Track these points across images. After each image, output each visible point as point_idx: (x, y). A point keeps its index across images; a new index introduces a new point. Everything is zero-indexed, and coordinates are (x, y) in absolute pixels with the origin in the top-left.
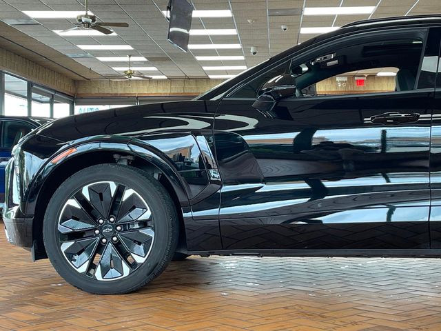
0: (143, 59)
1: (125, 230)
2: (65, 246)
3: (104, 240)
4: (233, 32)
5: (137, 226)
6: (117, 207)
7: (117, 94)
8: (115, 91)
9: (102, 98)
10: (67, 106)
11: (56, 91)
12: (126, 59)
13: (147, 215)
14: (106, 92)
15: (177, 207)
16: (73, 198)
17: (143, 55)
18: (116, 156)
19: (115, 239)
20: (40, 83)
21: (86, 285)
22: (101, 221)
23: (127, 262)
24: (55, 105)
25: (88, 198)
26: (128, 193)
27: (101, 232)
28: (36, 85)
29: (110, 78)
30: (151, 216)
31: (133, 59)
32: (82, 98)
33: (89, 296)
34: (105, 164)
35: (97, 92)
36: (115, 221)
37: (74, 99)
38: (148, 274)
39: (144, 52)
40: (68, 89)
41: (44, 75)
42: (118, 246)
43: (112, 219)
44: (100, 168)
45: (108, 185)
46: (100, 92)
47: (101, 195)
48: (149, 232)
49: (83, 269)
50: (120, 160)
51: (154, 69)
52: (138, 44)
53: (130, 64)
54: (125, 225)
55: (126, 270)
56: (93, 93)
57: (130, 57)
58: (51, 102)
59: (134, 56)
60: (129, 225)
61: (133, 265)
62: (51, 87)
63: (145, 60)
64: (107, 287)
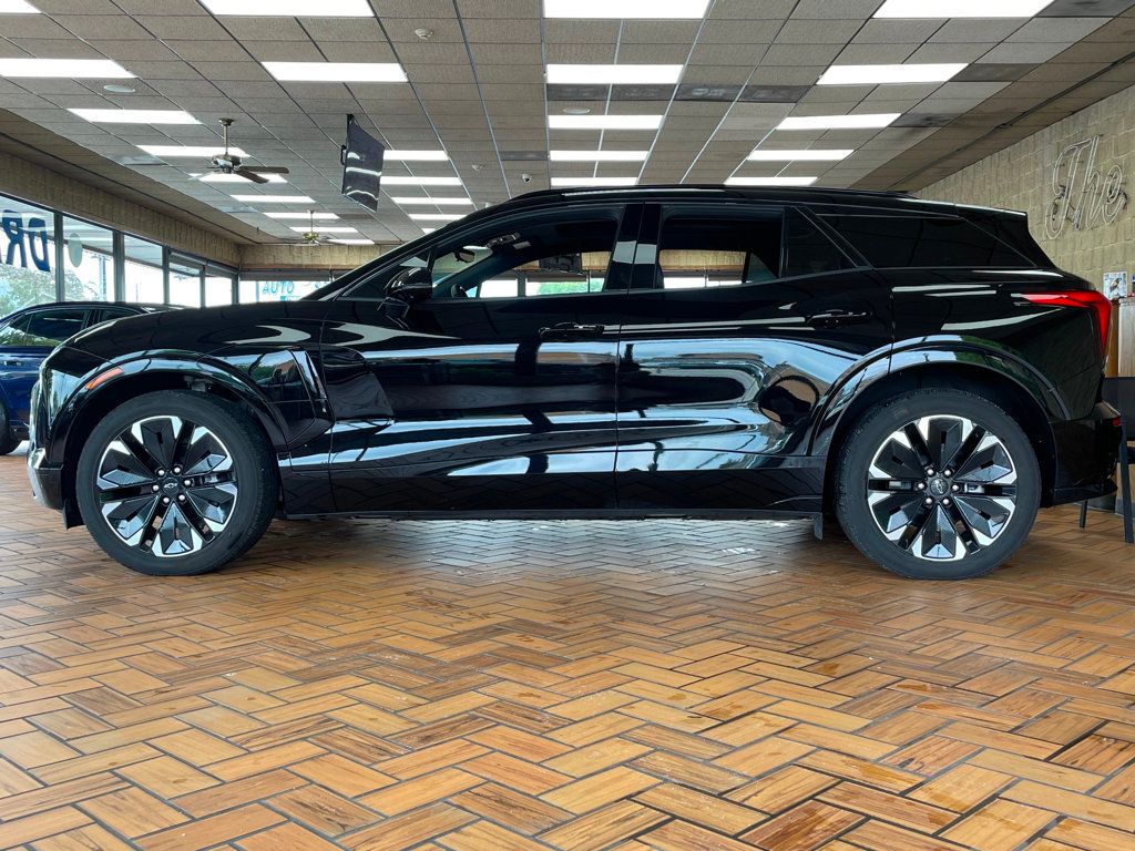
0: (333, 216)
1: (197, 485)
2: (109, 508)
3: (166, 500)
4: (455, 181)
5: (214, 480)
6: (183, 452)
7: (301, 265)
8: (298, 261)
9: (280, 270)
10: (227, 282)
11: (208, 261)
12: (307, 216)
13: (226, 464)
14: (286, 262)
15: (270, 453)
16: (118, 439)
17: (331, 211)
18: (188, 379)
19: (182, 497)
20: (182, 249)
21: (140, 562)
22: (161, 472)
23: (200, 532)
24: (207, 280)
25: (140, 440)
26: (199, 433)
27: (161, 488)
28: (176, 251)
29: (290, 242)
30: (232, 467)
31: (316, 216)
32: (249, 270)
33: (145, 577)
34: (165, 392)
35: (272, 262)
36: (182, 472)
37: (237, 272)
38: (230, 547)
39: (330, 206)
40: (229, 257)
41: (188, 237)
42: (186, 508)
43: (177, 470)
44: (157, 397)
45: (170, 421)
46: (277, 261)
47: (159, 435)
48: (230, 489)
49: (134, 541)
50: (194, 384)
51: (352, 230)
52: (321, 195)
53: (312, 223)
54: (197, 478)
55: (198, 542)
56: (266, 263)
57: (312, 212)
58: (202, 276)
59: (318, 211)
60: (203, 477)
61: (207, 536)
62: (200, 255)
63: (337, 217)
64: (169, 566)
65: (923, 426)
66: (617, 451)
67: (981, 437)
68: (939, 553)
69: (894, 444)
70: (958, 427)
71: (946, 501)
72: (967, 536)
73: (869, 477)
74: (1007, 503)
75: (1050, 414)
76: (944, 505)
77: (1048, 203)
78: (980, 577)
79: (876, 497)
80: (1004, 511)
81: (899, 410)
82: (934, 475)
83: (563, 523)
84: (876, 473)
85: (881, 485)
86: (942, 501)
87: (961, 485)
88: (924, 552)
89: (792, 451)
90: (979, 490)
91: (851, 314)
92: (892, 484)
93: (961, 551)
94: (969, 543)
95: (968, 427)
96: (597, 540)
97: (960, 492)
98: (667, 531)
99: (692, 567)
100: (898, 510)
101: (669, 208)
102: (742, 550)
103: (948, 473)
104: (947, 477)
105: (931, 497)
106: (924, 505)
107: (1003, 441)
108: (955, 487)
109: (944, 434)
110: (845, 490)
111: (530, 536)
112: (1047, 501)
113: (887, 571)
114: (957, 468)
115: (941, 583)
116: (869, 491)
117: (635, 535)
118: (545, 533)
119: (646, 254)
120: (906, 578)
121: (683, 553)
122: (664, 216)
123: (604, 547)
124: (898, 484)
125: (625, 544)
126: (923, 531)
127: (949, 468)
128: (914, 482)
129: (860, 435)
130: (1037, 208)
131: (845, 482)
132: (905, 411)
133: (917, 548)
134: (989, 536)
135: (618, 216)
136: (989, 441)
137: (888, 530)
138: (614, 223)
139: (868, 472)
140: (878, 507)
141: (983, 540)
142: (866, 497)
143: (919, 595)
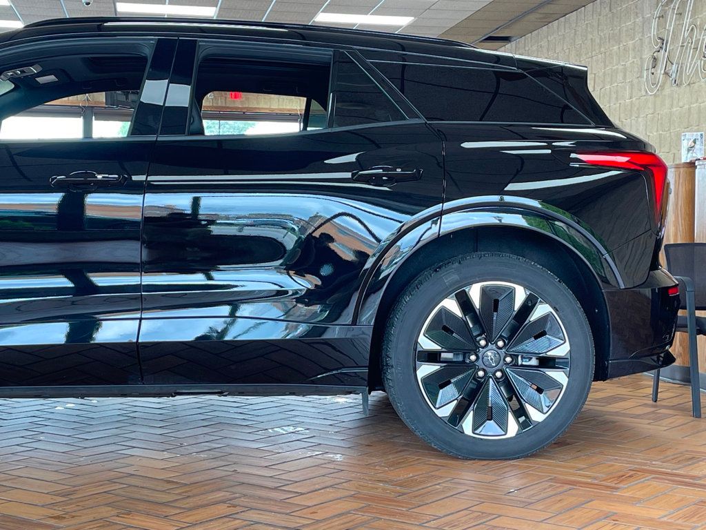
65: (475, 293)
66: (141, 319)
67: (534, 305)
68: (490, 429)
69: (445, 312)
70: (511, 294)
71: (499, 374)
72: (520, 412)
73: (419, 349)
74: (559, 376)
75: (606, 281)
76: (497, 378)
77: (647, 55)
78: (534, 456)
79: (425, 370)
80: (557, 385)
81: (450, 276)
82: (487, 345)
83: (95, 401)
84: (426, 344)
85: (432, 357)
86: (494, 374)
87: (514, 357)
88: (475, 428)
89: (336, 320)
90: (534, 362)
91: (399, 170)
92: (443, 355)
93: (513, 428)
94: (522, 419)
95: (521, 295)
96: (130, 420)
97: (515, 365)
98: (212, 408)
99: (228, 450)
100: (448, 383)
101: (206, 46)
102: (291, 429)
103: (500, 344)
104: (501, 348)
105: (484, 370)
106: (475, 378)
107: (556, 310)
108: (508, 359)
109: (496, 302)
110: (392, 362)
111: (51, 416)
112: (601, 374)
113: (436, 450)
114: (510, 338)
115: (492, 463)
116: (417, 362)
117: (176, 414)
118: (70, 412)
119: (180, 95)
120: (455, 458)
121: (222, 434)
122: (200, 54)
123: (133, 428)
124: (449, 356)
125: (162, 424)
126: (473, 406)
127: (501, 337)
128: (466, 354)
129: (409, 302)
130: (637, 60)
131: (392, 353)
132: (455, 277)
133: (467, 425)
134: (542, 412)
135: (148, 52)
136: (541, 310)
137: (437, 406)
138: (144, 59)
139: (417, 342)
140: (428, 380)
141: (536, 416)
142: (415, 370)
143: (469, 476)
